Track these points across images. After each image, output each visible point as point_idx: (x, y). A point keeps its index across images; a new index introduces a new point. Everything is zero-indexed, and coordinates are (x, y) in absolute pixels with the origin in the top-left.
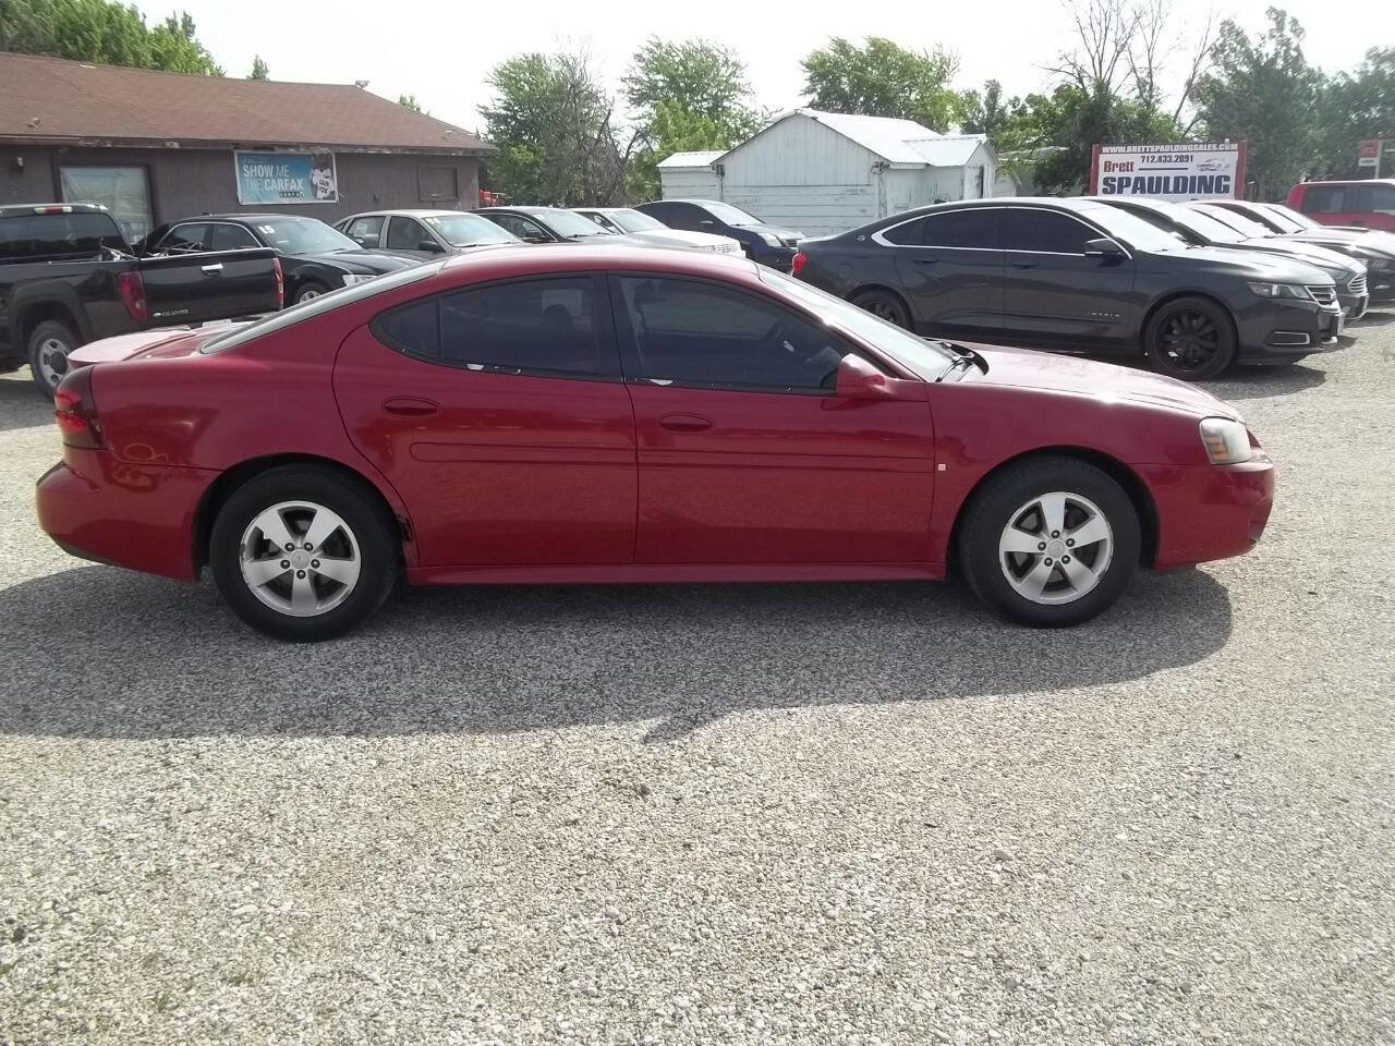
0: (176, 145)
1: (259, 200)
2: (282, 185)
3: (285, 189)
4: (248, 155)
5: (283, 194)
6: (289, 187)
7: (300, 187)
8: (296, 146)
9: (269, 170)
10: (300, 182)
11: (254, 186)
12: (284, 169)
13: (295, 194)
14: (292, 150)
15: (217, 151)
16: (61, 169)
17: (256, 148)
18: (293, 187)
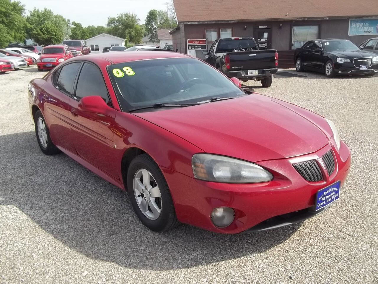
0: (328, 19)
1: (356, 34)
2: (366, 29)
3: (366, 30)
4: (354, 20)
5: (365, 32)
6: (368, 30)
7: (372, 29)
8: (372, 16)
9: (361, 25)
10: (372, 28)
11: (355, 30)
12: (367, 24)
13: (370, 32)
14: (370, 18)
15: (342, 19)
16: (293, 27)
17: (356, 18)
18: (370, 30)
